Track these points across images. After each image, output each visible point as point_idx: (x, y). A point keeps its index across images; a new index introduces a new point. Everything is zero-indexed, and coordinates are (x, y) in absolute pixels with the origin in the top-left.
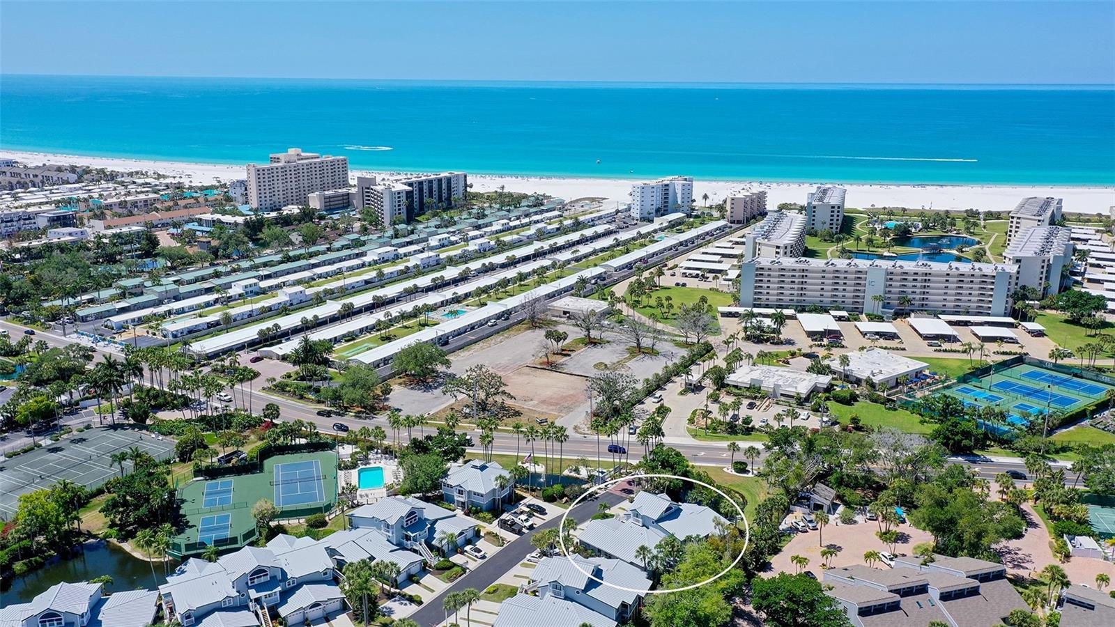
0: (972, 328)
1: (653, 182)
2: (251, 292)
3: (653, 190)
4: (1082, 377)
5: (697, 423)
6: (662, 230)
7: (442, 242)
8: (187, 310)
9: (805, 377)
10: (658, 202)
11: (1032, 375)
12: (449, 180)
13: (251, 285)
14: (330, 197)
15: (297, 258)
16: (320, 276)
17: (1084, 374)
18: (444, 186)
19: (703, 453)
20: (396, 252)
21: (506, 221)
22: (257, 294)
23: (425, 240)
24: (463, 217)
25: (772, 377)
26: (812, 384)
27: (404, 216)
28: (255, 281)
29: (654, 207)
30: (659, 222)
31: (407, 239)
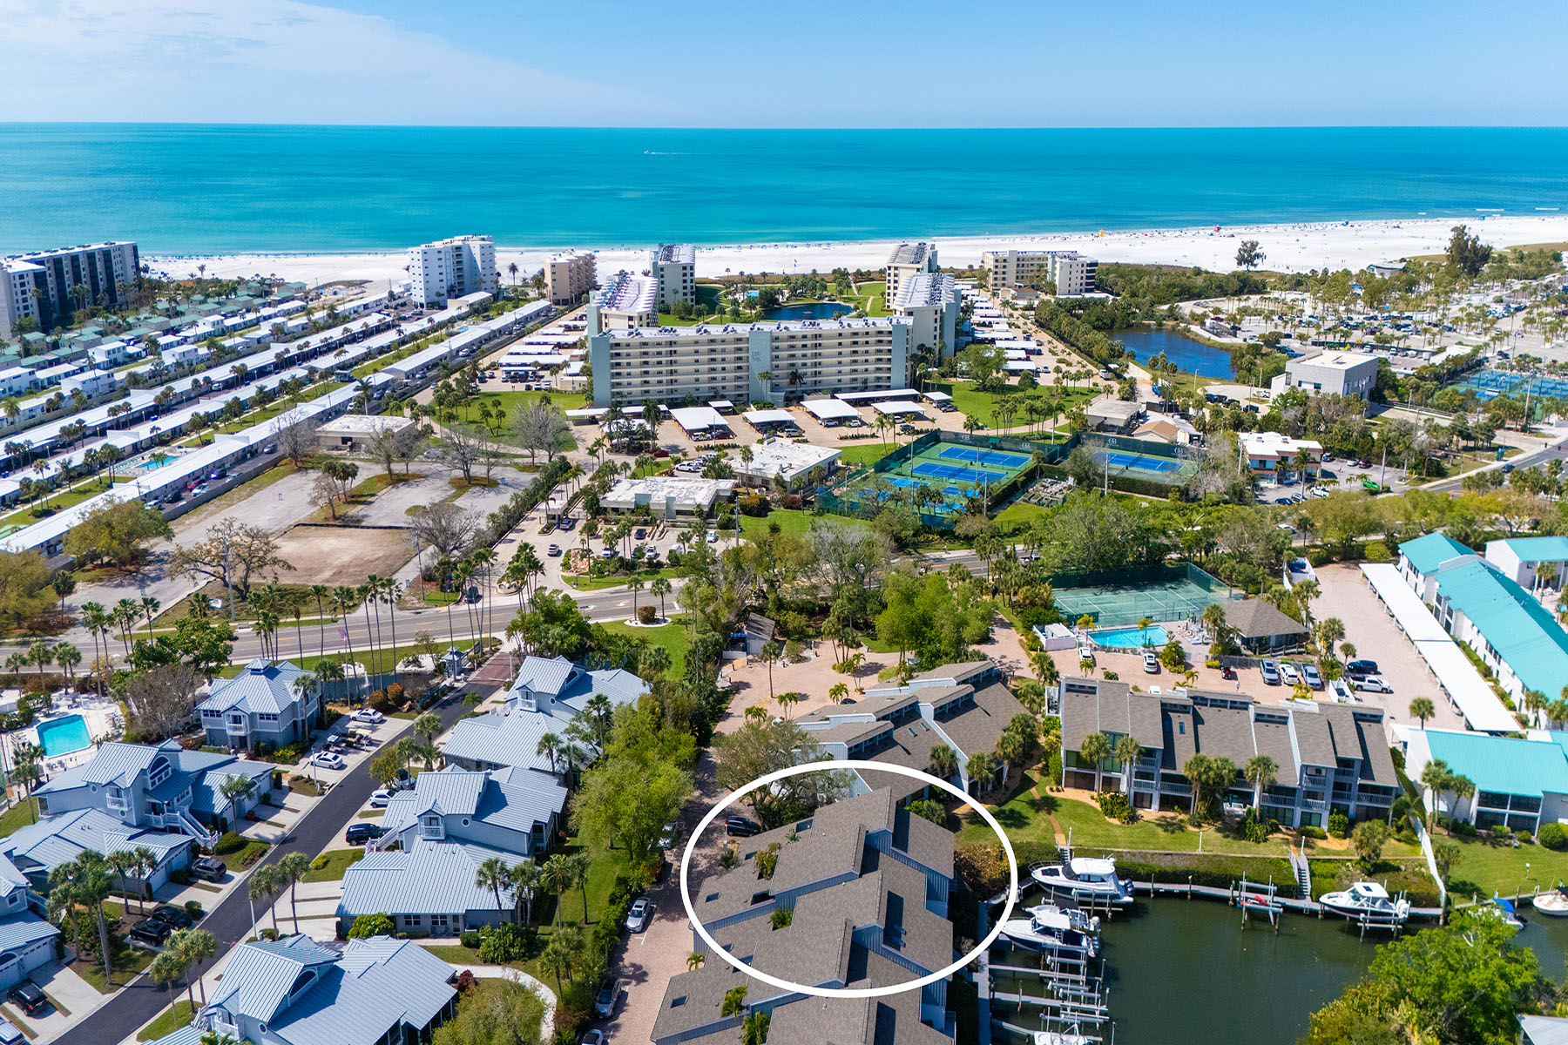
0: (876, 405)
3: (440, 256)
4: (1002, 449)
5: (575, 567)
6: (462, 318)
7: (113, 356)
9: (701, 484)
10: (450, 278)
11: (950, 453)
12: (106, 254)
17: (1004, 445)
18: (100, 266)
20: (32, 378)
21: (217, 318)
23: (83, 354)
24: (142, 317)
25: (660, 490)
26: (713, 492)
27: (35, 317)
29: (444, 284)
30: (454, 308)
31: (50, 357)
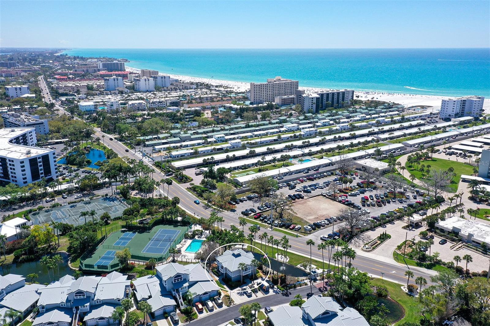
1: (454, 98)
2: (221, 140)
3: (454, 103)
5: (403, 250)
6: (454, 125)
7: (324, 124)
8: (189, 146)
10: (457, 109)
12: (343, 93)
13: (221, 137)
14: (285, 99)
15: (252, 126)
16: (256, 136)
18: (341, 96)
19: (394, 272)
20: (298, 127)
21: (365, 115)
22: (223, 141)
28: (223, 135)
29: (454, 112)
30: (454, 121)
31: (308, 121)
